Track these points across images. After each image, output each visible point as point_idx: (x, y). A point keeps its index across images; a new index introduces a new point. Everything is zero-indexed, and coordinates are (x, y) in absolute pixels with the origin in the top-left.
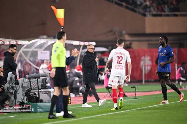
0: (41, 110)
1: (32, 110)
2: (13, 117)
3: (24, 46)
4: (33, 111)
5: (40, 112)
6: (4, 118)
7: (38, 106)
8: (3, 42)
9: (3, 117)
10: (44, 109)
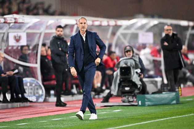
0: (149, 103)
1: (138, 103)
2: (118, 111)
3: (123, 27)
4: (140, 104)
5: (149, 106)
6: (108, 112)
7: (147, 99)
8: (101, 22)
9: (106, 112)
10: (154, 102)
